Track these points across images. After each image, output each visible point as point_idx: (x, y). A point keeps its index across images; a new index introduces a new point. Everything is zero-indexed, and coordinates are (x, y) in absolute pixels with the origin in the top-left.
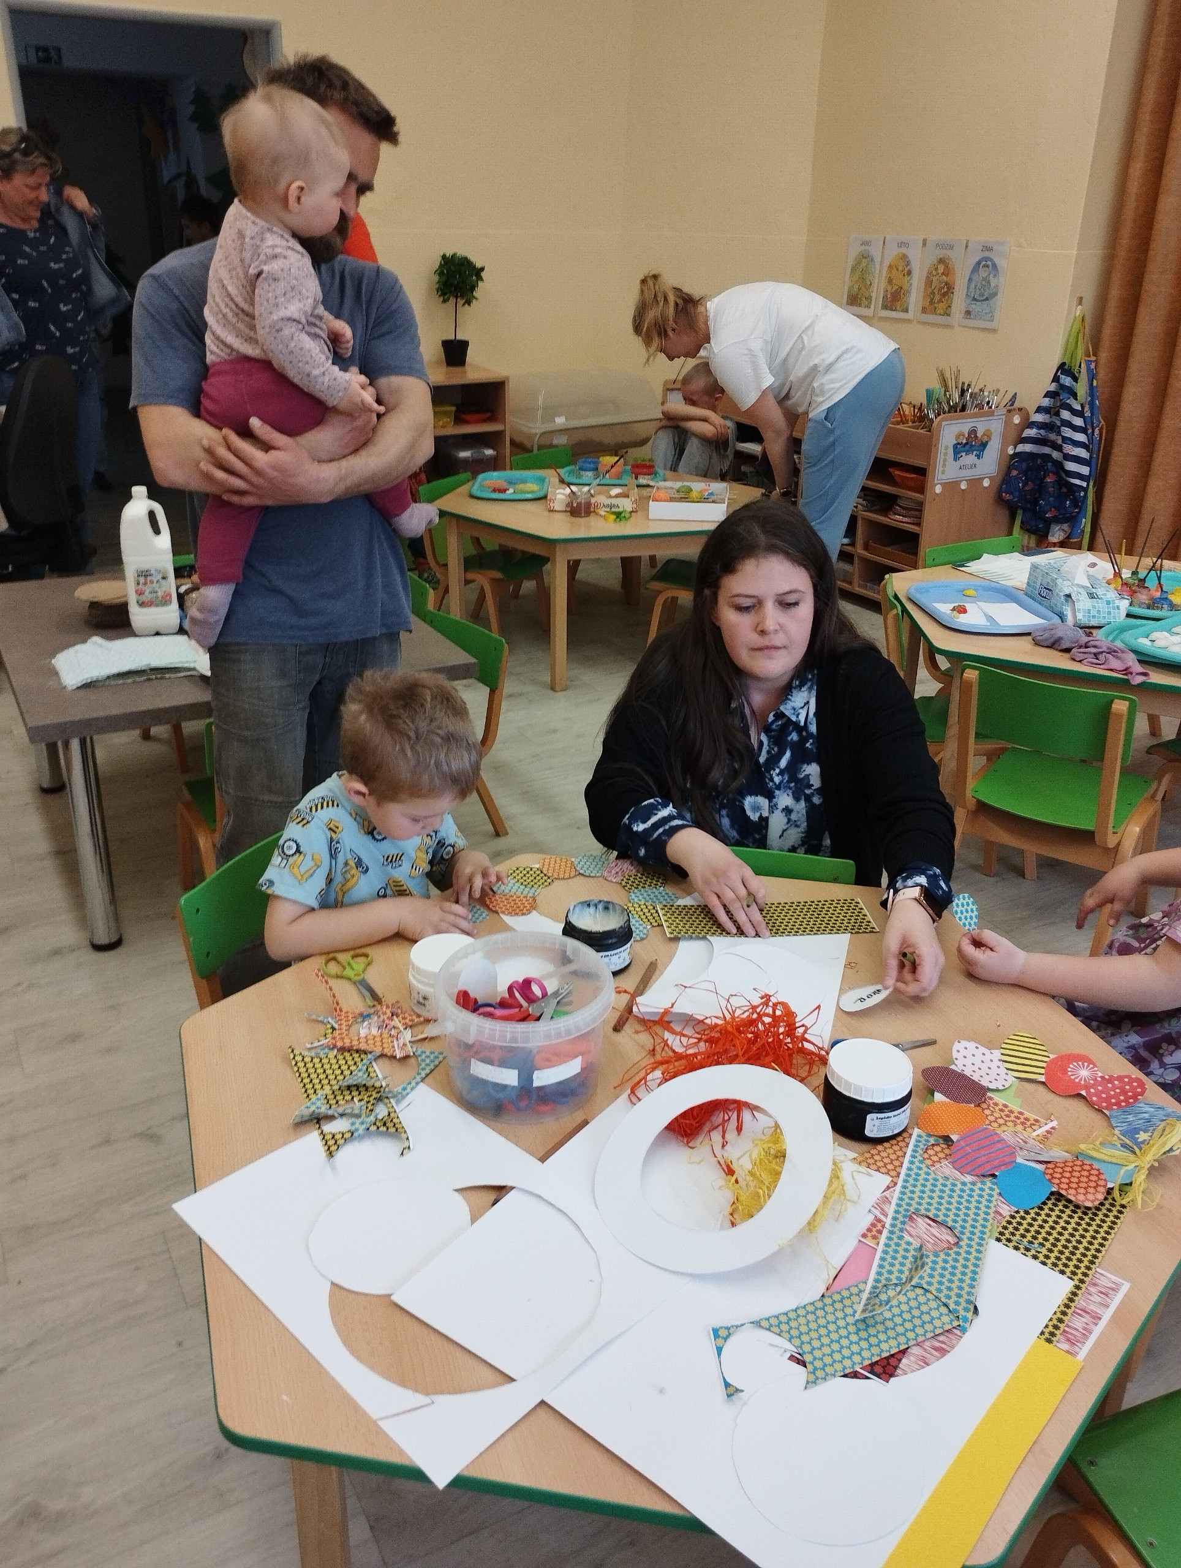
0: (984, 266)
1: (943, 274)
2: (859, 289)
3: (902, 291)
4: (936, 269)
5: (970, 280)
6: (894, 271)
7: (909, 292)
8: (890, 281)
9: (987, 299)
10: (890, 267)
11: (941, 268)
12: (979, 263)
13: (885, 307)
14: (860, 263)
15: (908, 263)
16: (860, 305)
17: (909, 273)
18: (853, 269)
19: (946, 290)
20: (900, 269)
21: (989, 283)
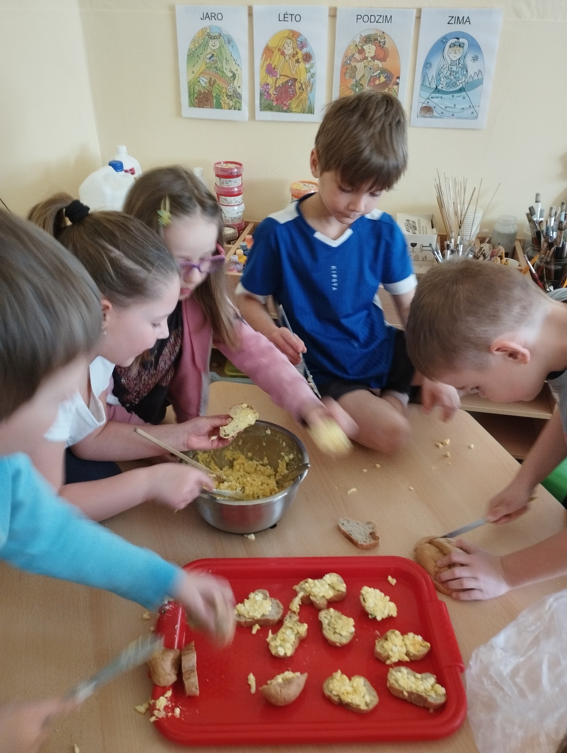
0: (453, 45)
1: (373, 58)
2: (212, 83)
3: (298, 85)
4: (361, 51)
5: (427, 65)
6: (277, 56)
7: (310, 85)
8: (270, 70)
9: (461, 90)
10: (268, 51)
11: (370, 50)
12: (443, 41)
13: (267, 107)
14: (206, 45)
15: (303, 45)
16: (219, 106)
17: (308, 57)
18: (192, 56)
19: (383, 79)
20: (289, 51)
21: (465, 68)
